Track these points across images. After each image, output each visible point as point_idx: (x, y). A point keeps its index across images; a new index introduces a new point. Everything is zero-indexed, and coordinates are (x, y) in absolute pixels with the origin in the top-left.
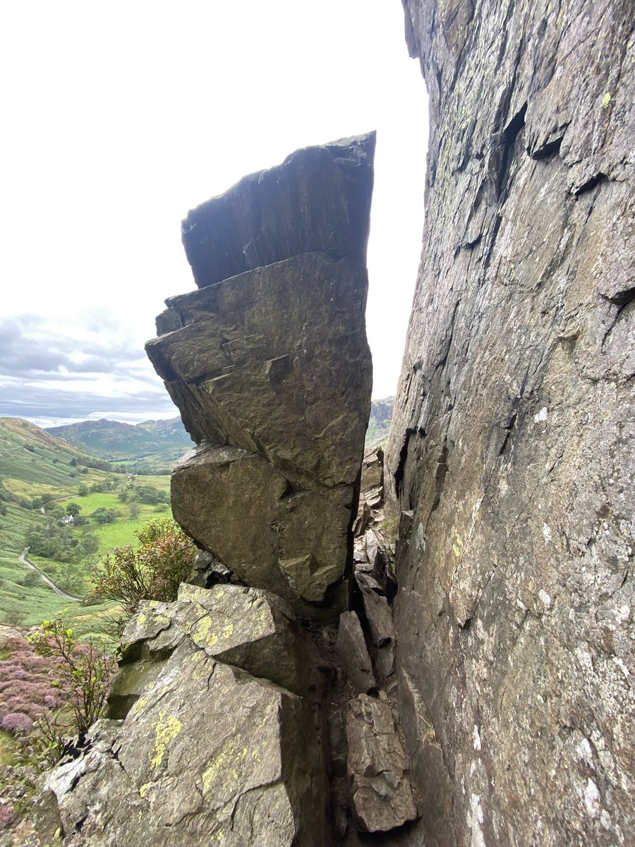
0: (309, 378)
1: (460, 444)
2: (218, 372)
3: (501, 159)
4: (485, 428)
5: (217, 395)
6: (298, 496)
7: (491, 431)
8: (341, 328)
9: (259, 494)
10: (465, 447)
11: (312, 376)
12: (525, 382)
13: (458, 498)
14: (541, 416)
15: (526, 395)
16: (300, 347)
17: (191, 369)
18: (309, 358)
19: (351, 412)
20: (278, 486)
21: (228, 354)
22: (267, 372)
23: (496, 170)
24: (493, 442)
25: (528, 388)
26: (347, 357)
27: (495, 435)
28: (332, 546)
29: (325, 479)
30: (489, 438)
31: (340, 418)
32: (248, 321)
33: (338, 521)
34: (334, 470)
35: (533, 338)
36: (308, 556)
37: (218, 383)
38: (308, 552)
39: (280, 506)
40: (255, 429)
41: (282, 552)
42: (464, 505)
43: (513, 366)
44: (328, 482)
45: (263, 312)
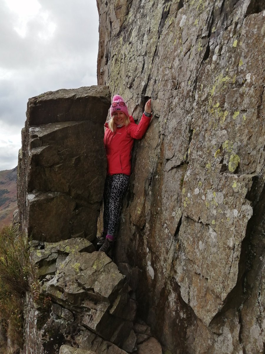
0: (86, 164)
1: (137, 184)
2: (58, 163)
3: (144, 102)
4: (145, 180)
5: (59, 172)
6: (81, 209)
7: (146, 180)
8: (97, 147)
9: (65, 210)
10: (139, 185)
11: (87, 163)
12: (153, 169)
13: (138, 199)
14: (157, 177)
15: (154, 172)
16: (83, 153)
17: (50, 162)
18: (87, 157)
19: (100, 176)
20: (73, 206)
21: (61, 157)
22: (73, 163)
23: (143, 105)
24: (147, 183)
25: (154, 171)
26: (99, 157)
27: (147, 181)
28: (92, 227)
29: (91, 201)
30: (146, 182)
31: (96, 178)
32: (66, 144)
33: (94, 217)
34: (94, 197)
35: (154, 160)
36: (83, 232)
37: (59, 167)
38: (83, 230)
39: (73, 213)
40: (70, 183)
41: (73, 232)
42: (140, 200)
43: (151, 166)
44: (92, 202)
45: (71, 140)
